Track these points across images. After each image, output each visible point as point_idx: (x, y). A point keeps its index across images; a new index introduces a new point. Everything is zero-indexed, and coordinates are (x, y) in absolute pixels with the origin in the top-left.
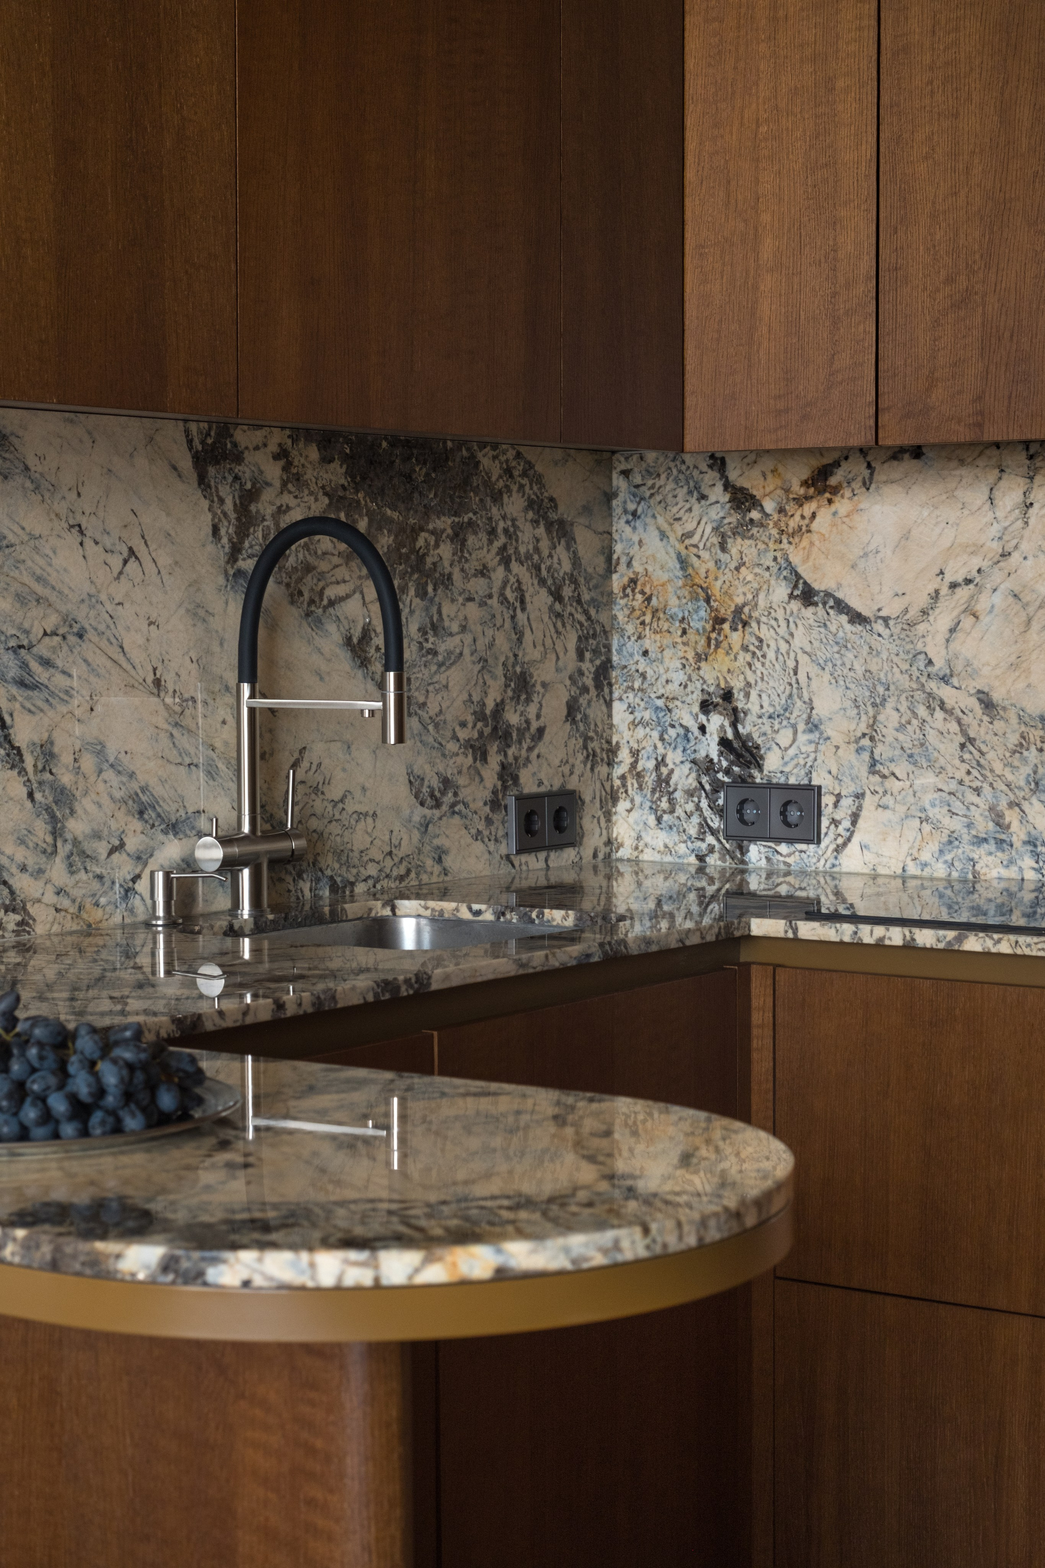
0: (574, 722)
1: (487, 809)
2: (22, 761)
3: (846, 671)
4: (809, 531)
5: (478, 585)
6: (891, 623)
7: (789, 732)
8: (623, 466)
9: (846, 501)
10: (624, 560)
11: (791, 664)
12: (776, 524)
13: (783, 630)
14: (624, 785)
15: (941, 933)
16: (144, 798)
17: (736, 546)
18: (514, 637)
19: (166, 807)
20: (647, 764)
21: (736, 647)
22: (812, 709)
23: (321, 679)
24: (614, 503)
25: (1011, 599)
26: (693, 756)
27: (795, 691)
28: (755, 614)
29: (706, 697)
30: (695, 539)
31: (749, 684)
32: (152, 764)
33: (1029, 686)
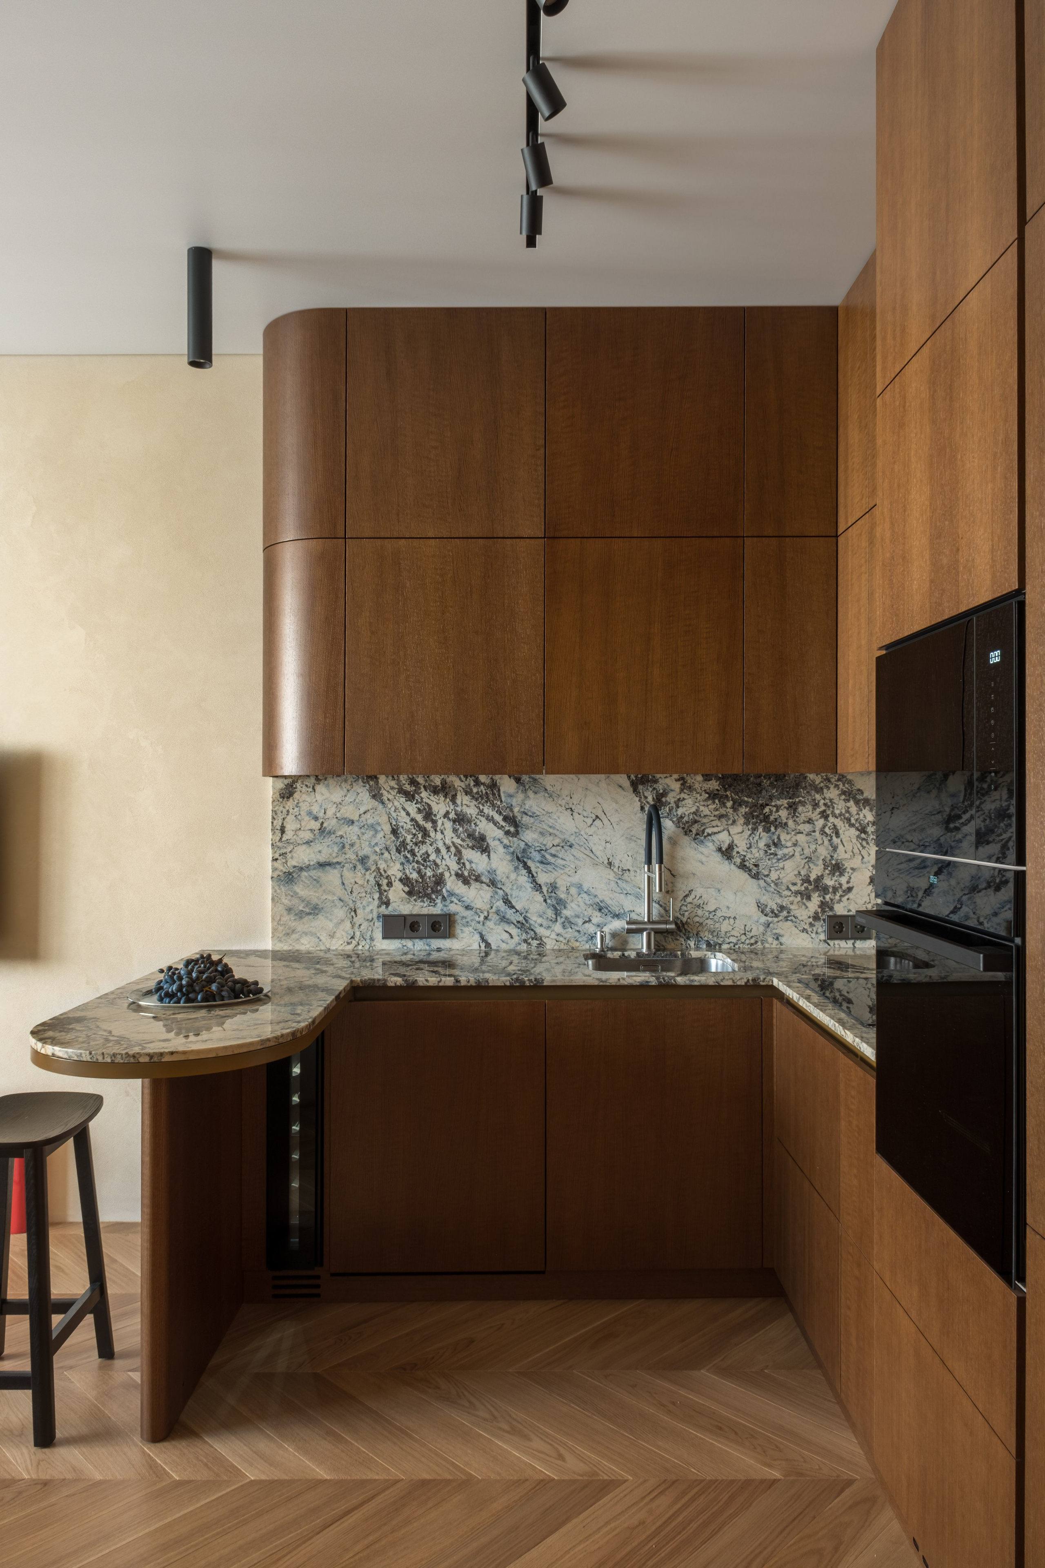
5: (807, 828)
16: (601, 905)
18: (831, 849)
32: (607, 893)
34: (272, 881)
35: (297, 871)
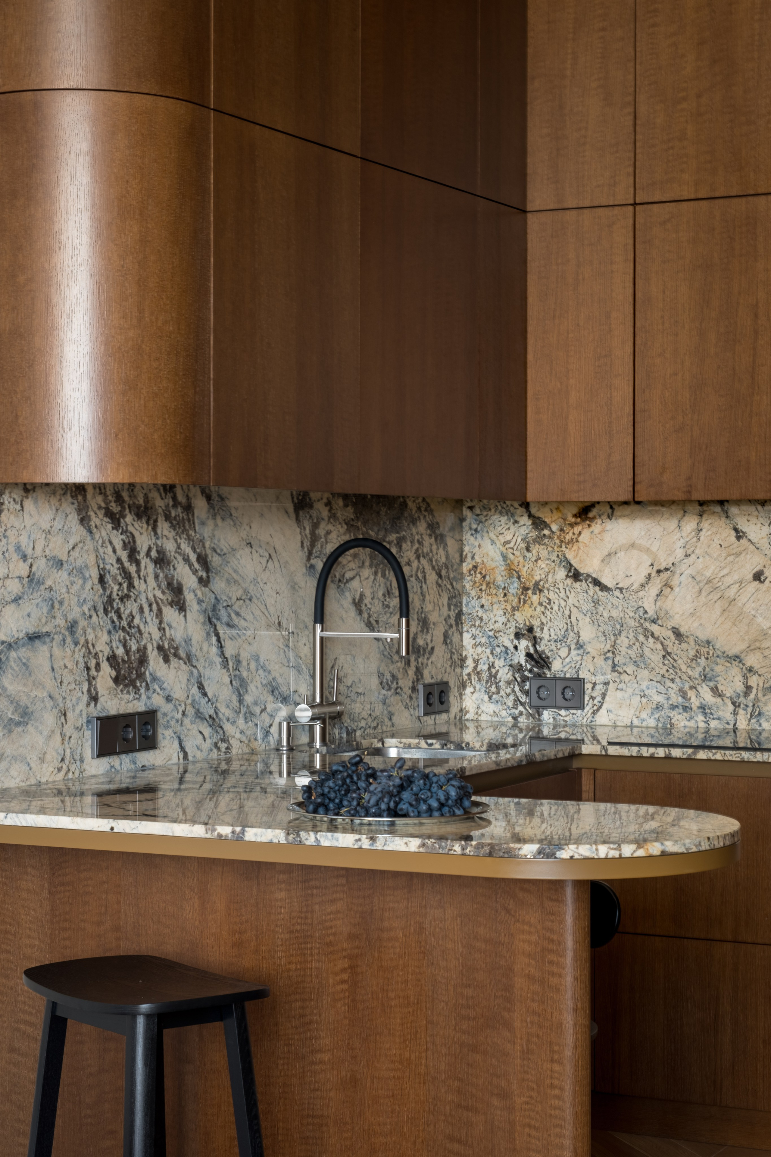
0: (446, 644)
1: (410, 691)
2: (228, 664)
3: (598, 617)
4: (577, 541)
6: (624, 591)
7: (566, 650)
8: (469, 504)
9: (598, 526)
10: (469, 555)
11: (567, 613)
12: (558, 537)
13: (562, 594)
14: (470, 679)
15: (685, 750)
16: (274, 684)
17: (535, 549)
18: (421, 598)
19: (283, 689)
20: (483, 667)
21: (536, 603)
22: (579, 637)
23: (343, 621)
24: (464, 524)
25: (690, 579)
26: (510, 663)
27: (569, 627)
28: (546, 586)
29: (518, 630)
30: (512, 545)
31: (543, 624)
32: (277, 667)
33: (701, 625)
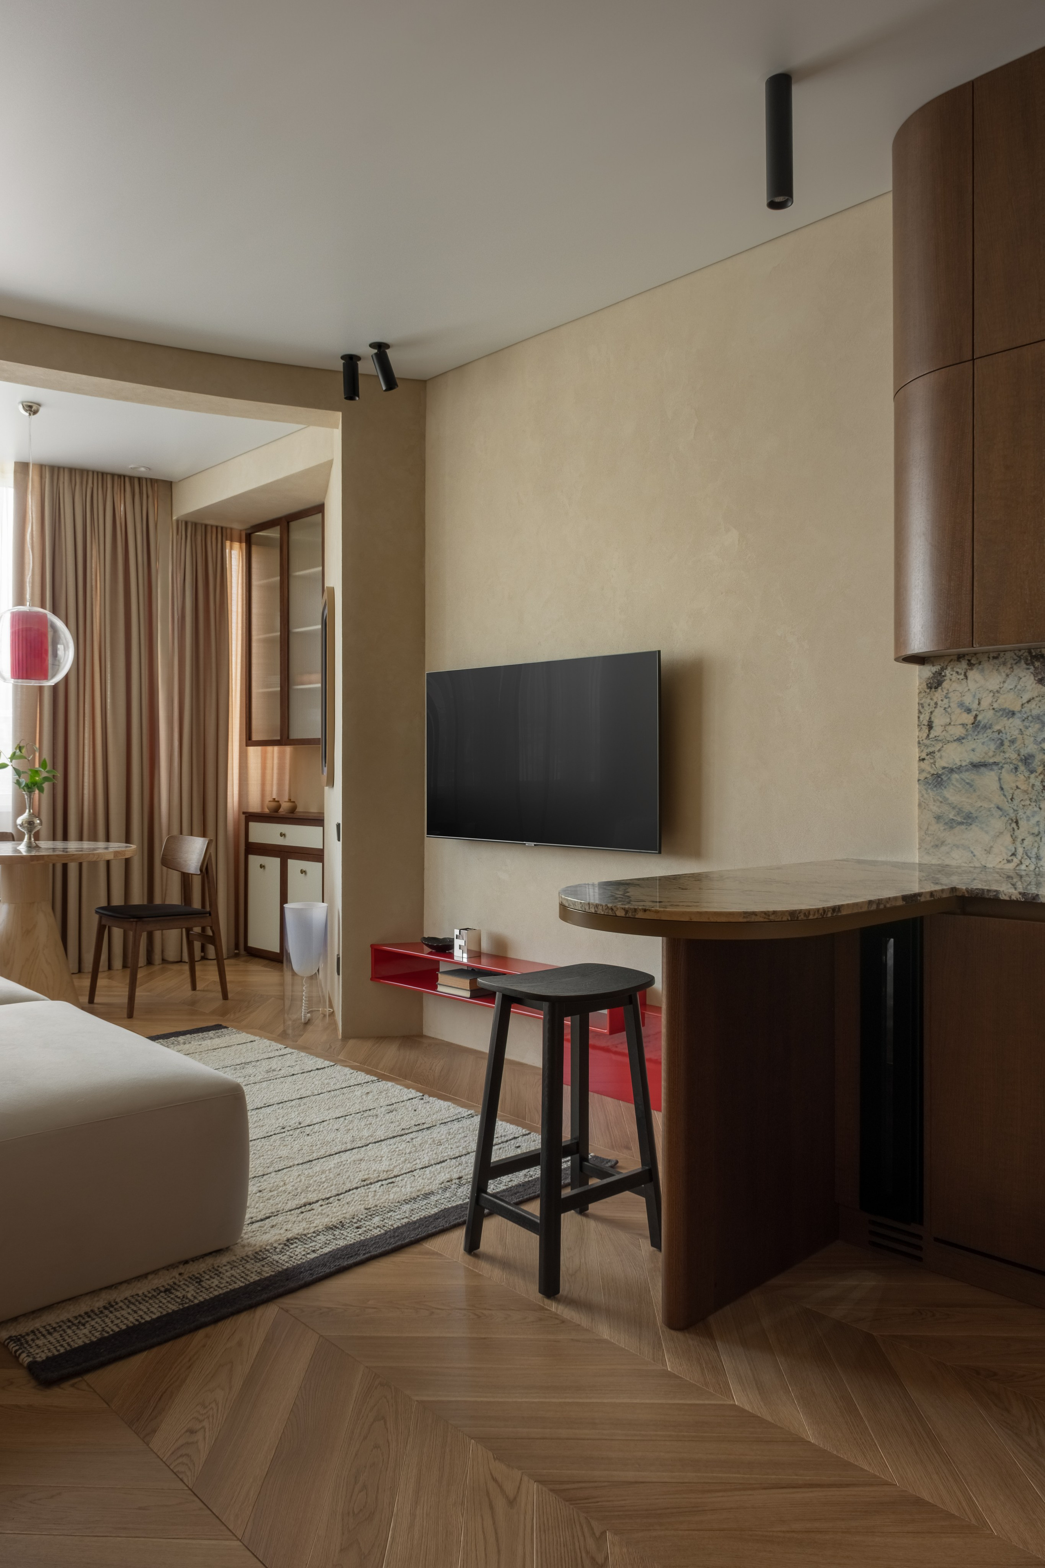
34: (919, 784)
35: (946, 772)
